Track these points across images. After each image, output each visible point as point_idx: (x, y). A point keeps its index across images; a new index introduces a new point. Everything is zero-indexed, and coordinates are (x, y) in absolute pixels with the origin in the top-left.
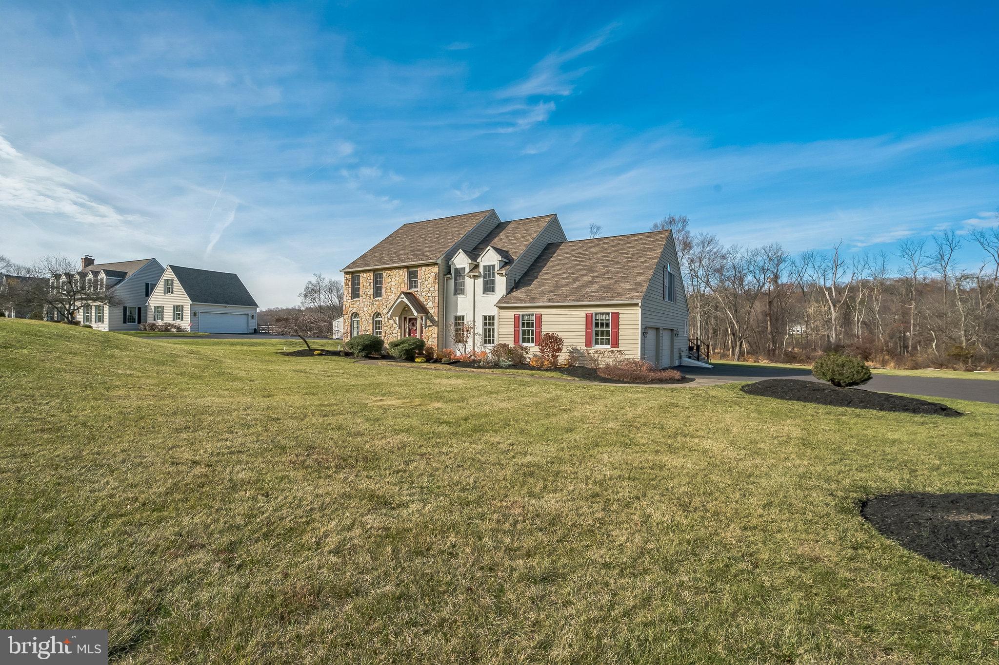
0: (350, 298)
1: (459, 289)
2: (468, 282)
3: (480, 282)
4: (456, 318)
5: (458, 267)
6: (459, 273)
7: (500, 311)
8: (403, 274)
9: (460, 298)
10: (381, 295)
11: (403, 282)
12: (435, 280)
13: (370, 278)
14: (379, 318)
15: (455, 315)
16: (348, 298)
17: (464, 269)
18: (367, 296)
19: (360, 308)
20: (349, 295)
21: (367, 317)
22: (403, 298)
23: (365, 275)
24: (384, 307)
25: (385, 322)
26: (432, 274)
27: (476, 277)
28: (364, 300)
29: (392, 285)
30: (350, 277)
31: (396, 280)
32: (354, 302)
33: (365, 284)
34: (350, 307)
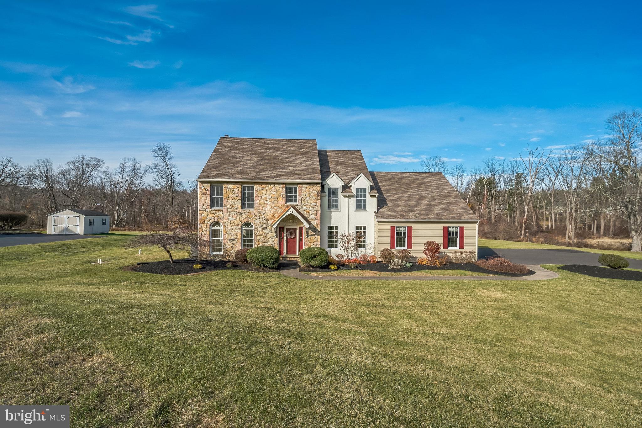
0: (209, 207)
1: (333, 205)
2: (342, 201)
3: (353, 200)
4: (329, 228)
5: (332, 187)
6: (333, 192)
7: (379, 224)
8: (282, 190)
9: (334, 212)
10: (252, 206)
11: (280, 196)
12: (317, 197)
13: (237, 190)
14: (247, 227)
15: (329, 225)
16: (206, 207)
17: (337, 189)
18: (233, 206)
19: (223, 217)
20: (207, 204)
21: (234, 227)
22: (293, 211)
23: (230, 186)
24: (257, 218)
25: (258, 232)
26: (313, 191)
27: (352, 196)
28: (229, 210)
29: (266, 198)
30: (208, 186)
31: (271, 194)
32: (214, 212)
33: (230, 195)
34: (208, 216)
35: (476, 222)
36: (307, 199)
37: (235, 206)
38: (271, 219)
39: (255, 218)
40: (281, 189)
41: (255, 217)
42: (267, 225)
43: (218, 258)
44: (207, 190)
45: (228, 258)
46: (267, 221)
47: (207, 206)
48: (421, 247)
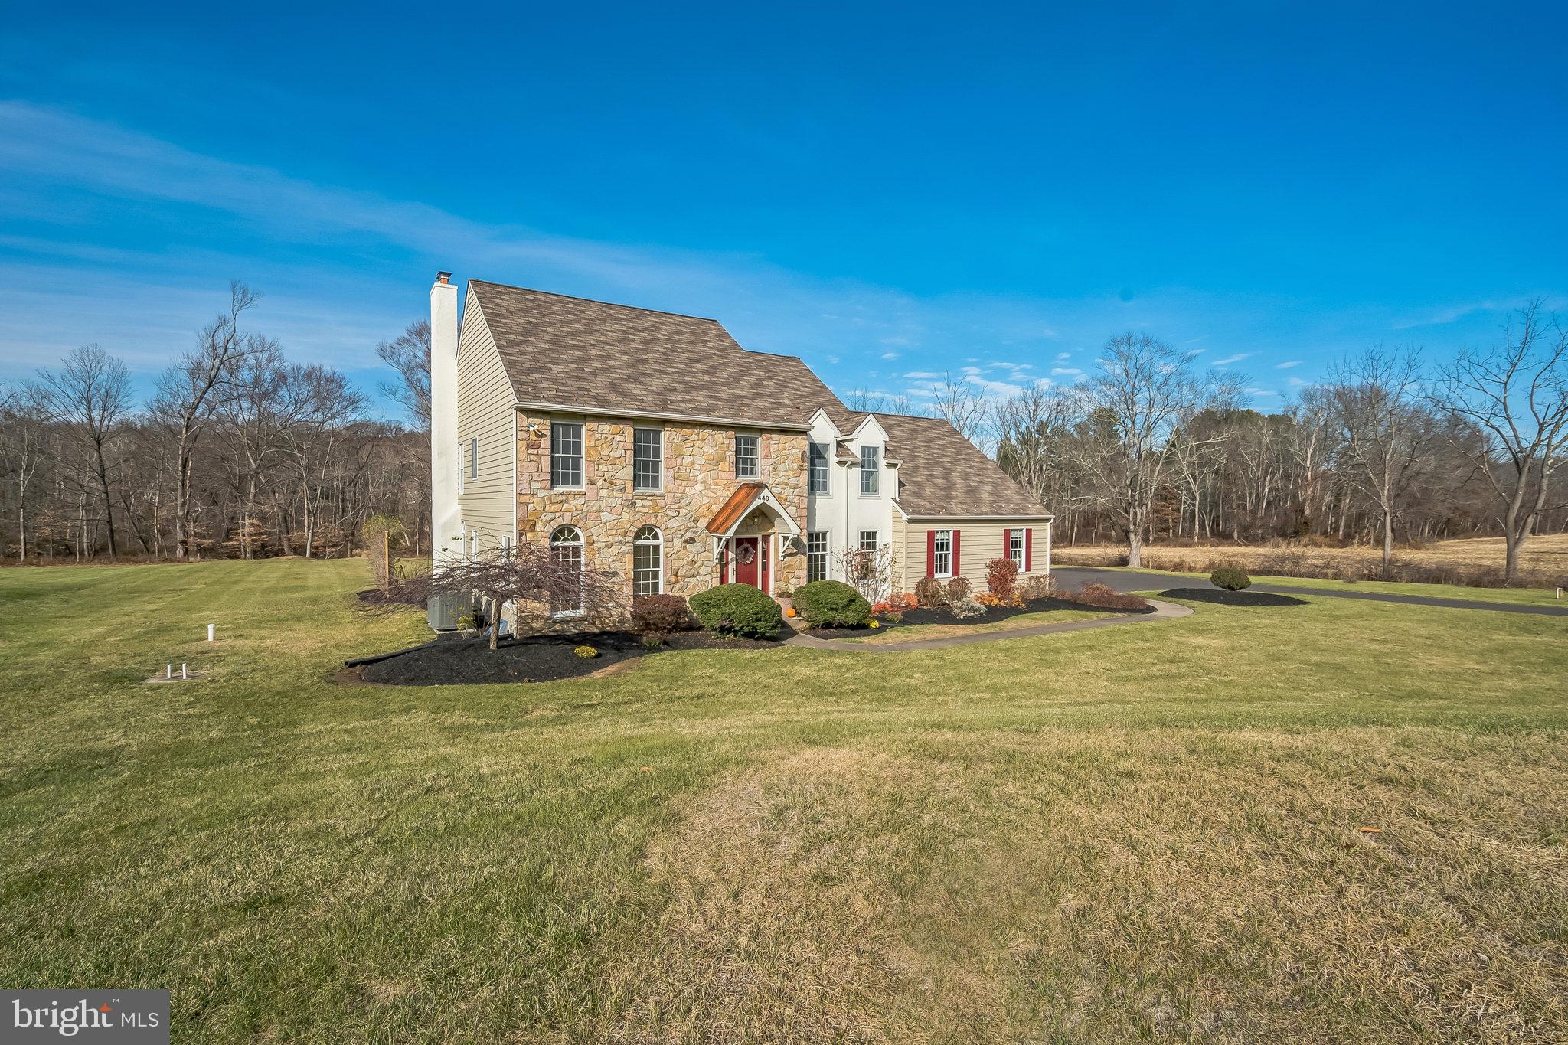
1: (819, 484)
2: (836, 473)
3: (857, 472)
4: (813, 537)
5: (816, 441)
6: (819, 452)
7: (909, 525)
8: (728, 443)
9: (820, 500)
10: (656, 484)
11: (723, 459)
12: (801, 464)
13: (622, 439)
14: (645, 539)
15: (811, 531)
16: (538, 485)
17: (826, 446)
18: (612, 483)
19: (587, 512)
20: (542, 476)
21: (616, 539)
22: (767, 497)
23: (605, 428)
24: (672, 514)
25: (676, 549)
26: (794, 450)
27: (854, 464)
28: (603, 493)
29: (693, 464)
30: (544, 425)
31: (704, 452)
32: (560, 498)
33: (605, 452)
34: (544, 508)
35: (1047, 520)
36: (781, 467)
37: (618, 482)
38: (704, 517)
39: (667, 516)
40: (727, 441)
41: (668, 512)
42: (695, 532)
43: (575, 628)
44: (542, 436)
45: (602, 623)
46: (696, 521)
47: (540, 482)
48: (981, 571)
